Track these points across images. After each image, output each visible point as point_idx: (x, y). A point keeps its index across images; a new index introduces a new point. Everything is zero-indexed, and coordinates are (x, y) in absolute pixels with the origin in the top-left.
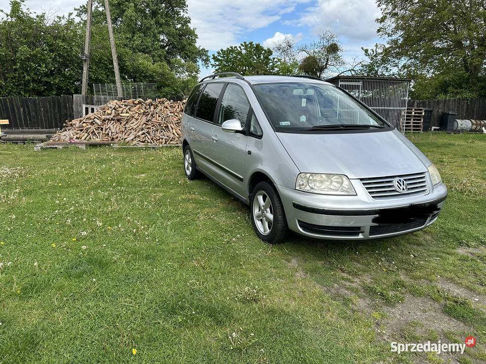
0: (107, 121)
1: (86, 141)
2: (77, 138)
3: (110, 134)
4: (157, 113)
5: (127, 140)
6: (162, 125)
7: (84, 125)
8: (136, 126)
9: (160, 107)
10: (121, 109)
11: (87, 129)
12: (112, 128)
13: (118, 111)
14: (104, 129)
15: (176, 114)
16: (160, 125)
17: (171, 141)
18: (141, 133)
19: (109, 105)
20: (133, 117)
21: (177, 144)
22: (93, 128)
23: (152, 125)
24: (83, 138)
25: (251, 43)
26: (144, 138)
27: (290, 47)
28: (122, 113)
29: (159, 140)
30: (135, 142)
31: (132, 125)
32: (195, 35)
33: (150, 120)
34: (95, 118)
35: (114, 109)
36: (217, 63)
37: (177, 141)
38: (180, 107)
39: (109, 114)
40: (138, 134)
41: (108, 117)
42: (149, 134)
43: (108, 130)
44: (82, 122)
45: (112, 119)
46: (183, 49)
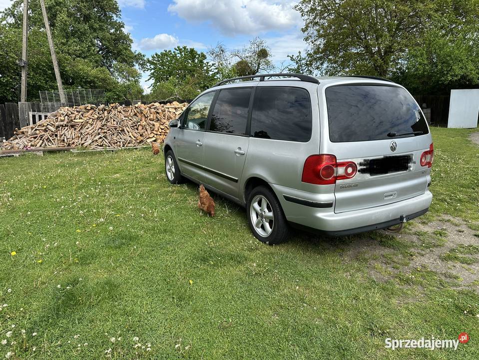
0: (61, 128)
1: (41, 148)
2: (32, 146)
3: (66, 140)
4: (111, 118)
5: (85, 145)
6: (118, 129)
7: (38, 132)
8: (92, 131)
9: (113, 112)
10: (74, 115)
11: (41, 137)
12: (67, 134)
13: (71, 117)
14: (58, 135)
15: (130, 118)
16: (115, 129)
17: (129, 143)
18: (97, 137)
19: (61, 112)
20: (87, 122)
21: (135, 146)
22: (47, 135)
23: (108, 129)
24: (38, 145)
25: (185, 48)
26: (101, 142)
27: (223, 51)
28: (75, 119)
29: (117, 143)
30: (93, 147)
31: (87, 130)
32: (130, 39)
33: (105, 124)
34: (48, 125)
35: (66, 115)
36: (152, 67)
37: (135, 143)
38: (133, 112)
39: (62, 121)
40: (95, 139)
41: (62, 123)
42: (106, 138)
43: (63, 136)
44: (34, 129)
45: (66, 126)
46: (119, 53)
